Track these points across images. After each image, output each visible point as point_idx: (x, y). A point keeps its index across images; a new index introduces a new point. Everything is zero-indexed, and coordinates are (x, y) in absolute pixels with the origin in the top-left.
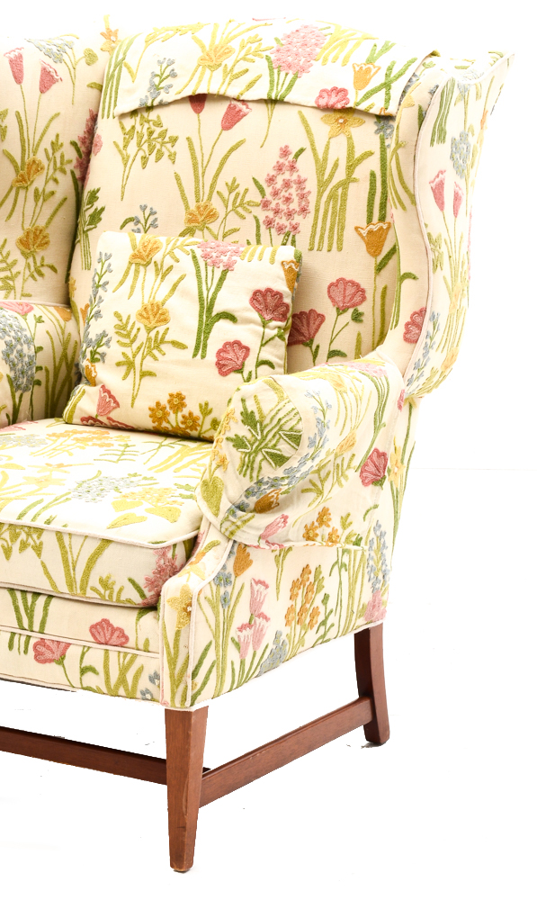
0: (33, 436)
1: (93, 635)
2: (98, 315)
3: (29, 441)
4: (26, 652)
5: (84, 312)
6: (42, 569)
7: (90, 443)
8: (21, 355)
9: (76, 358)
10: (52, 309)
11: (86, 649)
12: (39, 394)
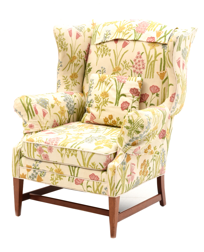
0: (74, 126)
1: (90, 177)
2: (90, 95)
3: (73, 127)
4: (73, 182)
5: (87, 94)
6: (77, 160)
7: (88, 128)
8: (71, 105)
9: (85, 106)
10: (78, 94)
11: (88, 181)
12: (75, 115)
